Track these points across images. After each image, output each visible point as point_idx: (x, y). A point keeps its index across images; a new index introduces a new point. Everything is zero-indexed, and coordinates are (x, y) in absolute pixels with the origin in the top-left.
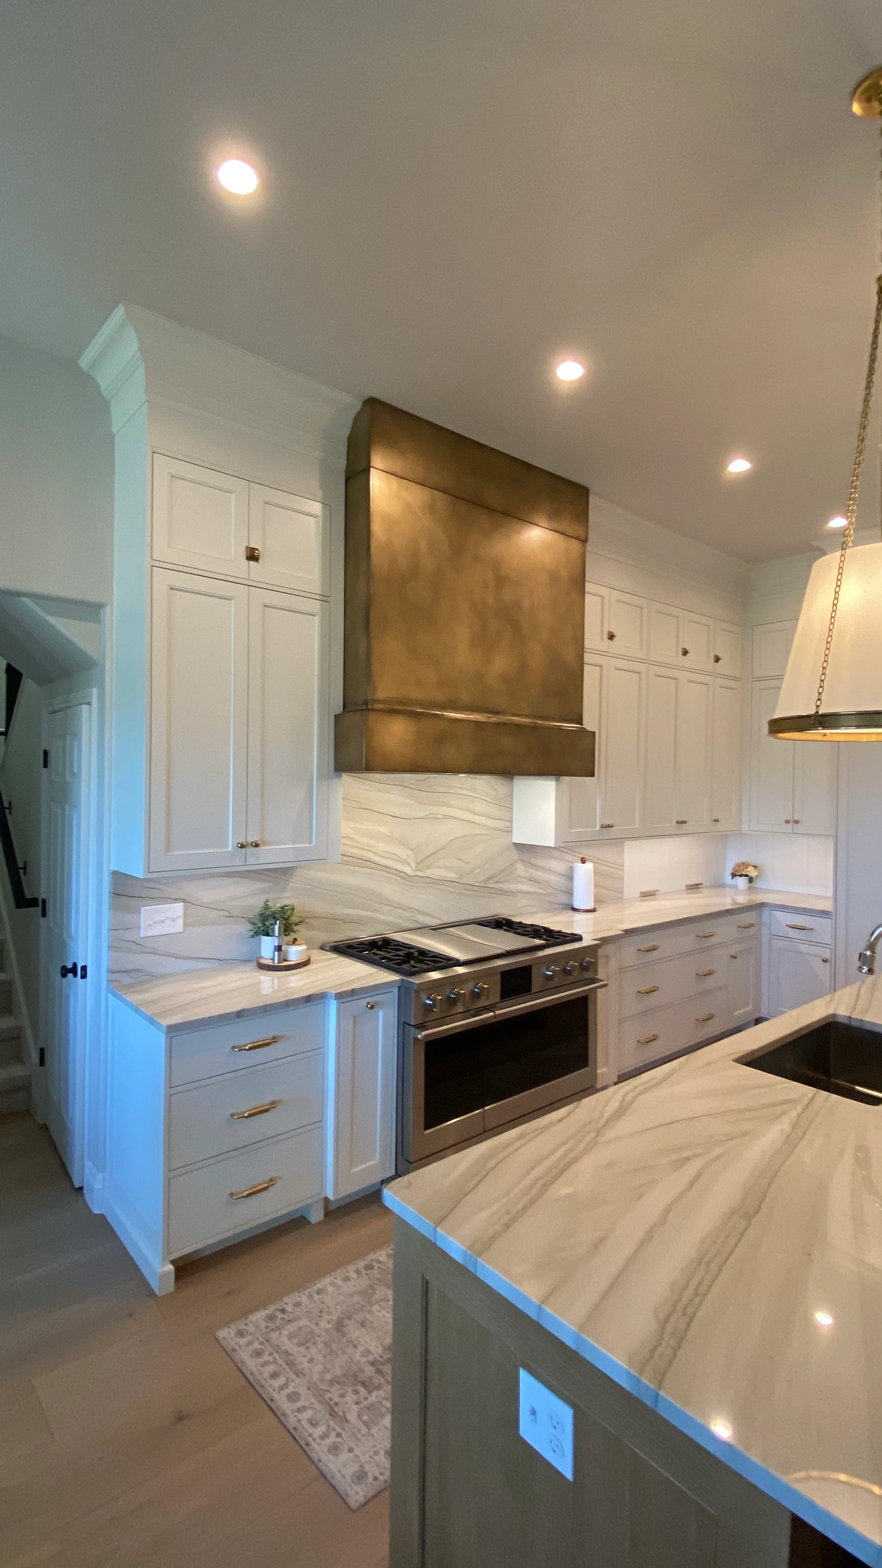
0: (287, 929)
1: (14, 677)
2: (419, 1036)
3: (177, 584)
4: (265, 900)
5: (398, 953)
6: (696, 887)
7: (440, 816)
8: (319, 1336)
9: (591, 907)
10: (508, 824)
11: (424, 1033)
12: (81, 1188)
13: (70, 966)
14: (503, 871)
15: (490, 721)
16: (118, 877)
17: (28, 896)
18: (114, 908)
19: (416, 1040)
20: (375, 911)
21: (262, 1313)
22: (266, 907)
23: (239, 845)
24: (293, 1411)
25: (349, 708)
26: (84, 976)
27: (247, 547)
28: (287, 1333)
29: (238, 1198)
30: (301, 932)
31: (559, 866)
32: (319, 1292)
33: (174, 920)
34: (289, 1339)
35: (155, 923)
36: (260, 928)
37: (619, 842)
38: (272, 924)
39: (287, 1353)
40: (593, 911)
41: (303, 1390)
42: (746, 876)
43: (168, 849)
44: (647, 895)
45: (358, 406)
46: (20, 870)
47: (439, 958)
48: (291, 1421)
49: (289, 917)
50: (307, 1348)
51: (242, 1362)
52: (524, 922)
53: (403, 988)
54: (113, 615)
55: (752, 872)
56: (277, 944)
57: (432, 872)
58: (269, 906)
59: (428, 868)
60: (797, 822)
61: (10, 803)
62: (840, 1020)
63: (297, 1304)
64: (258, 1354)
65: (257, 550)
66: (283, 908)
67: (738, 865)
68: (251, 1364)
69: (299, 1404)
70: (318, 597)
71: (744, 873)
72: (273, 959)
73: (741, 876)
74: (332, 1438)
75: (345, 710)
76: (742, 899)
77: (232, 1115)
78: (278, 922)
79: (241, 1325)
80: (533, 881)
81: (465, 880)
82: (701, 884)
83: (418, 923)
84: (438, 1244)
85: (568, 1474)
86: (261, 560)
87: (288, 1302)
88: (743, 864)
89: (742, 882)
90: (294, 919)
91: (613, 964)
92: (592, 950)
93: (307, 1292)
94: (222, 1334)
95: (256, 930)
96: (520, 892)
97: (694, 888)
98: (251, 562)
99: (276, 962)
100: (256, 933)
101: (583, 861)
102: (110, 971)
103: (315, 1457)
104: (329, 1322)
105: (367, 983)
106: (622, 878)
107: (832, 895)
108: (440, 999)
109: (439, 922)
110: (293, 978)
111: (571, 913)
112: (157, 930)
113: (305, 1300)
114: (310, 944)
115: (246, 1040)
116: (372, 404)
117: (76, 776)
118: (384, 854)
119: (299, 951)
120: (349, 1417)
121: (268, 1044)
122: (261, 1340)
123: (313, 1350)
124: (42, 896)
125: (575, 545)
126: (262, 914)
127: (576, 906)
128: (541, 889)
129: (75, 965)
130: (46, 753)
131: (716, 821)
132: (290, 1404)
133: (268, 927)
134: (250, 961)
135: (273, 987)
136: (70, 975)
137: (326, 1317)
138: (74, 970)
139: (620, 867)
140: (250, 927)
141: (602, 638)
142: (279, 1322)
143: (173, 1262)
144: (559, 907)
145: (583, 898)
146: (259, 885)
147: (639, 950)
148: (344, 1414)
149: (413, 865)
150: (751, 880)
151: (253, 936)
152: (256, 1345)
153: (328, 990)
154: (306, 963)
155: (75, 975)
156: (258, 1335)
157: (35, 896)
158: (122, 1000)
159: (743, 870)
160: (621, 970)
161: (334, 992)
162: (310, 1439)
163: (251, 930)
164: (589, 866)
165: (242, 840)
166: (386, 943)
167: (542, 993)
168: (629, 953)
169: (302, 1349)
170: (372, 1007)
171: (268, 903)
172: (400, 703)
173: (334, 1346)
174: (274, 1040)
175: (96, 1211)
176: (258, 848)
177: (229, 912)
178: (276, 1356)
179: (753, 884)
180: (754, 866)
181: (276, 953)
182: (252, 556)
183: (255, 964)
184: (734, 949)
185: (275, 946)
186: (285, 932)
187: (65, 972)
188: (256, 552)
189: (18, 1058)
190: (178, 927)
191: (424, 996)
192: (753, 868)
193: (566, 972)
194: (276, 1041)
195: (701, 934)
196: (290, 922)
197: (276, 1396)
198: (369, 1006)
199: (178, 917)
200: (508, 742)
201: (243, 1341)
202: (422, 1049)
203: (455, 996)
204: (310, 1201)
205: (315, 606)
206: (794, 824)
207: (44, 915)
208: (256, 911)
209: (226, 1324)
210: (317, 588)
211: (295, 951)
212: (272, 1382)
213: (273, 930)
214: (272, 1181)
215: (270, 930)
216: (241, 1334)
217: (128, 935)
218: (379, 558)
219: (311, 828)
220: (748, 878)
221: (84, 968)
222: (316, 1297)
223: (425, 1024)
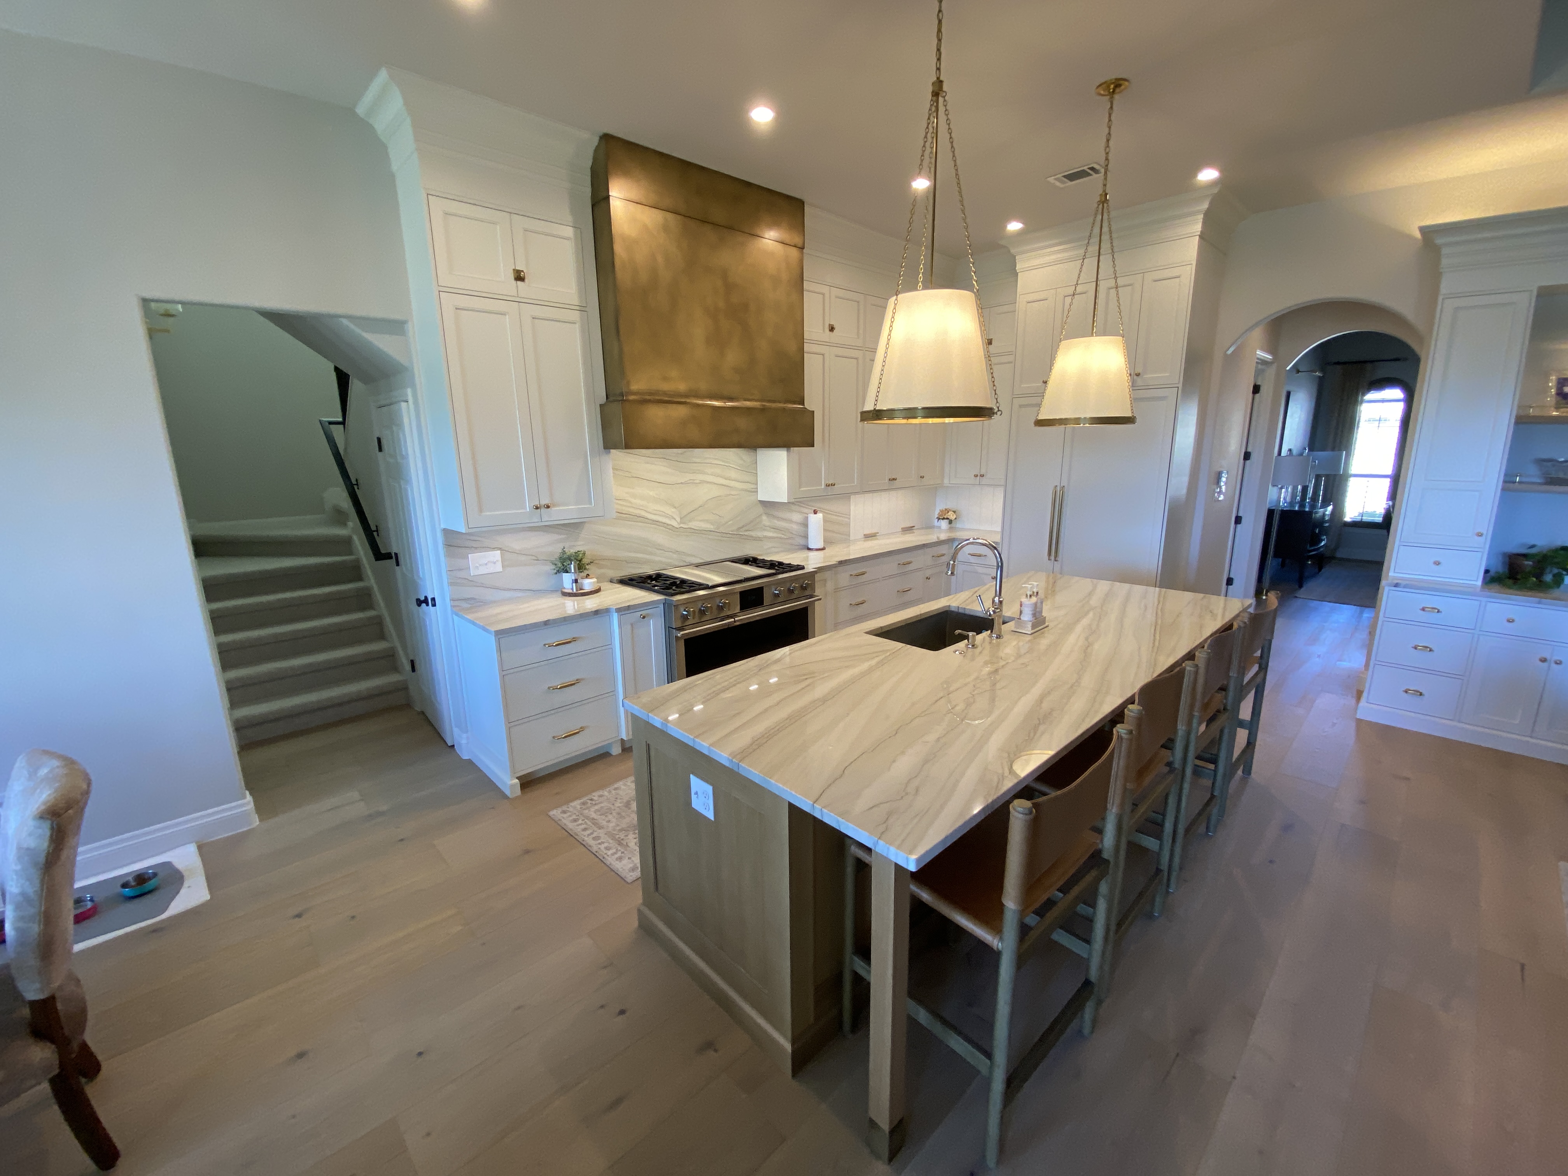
0: (581, 567)
1: (343, 380)
2: (679, 635)
3: (462, 305)
4: (563, 548)
5: (665, 582)
6: (911, 529)
7: (698, 481)
8: (614, 810)
9: (821, 546)
10: (753, 486)
11: (682, 633)
12: (453, 746)
13: (423, 598)
14: (752, 522)
15: (725, 406)
16: (448, 533)
17: (383, 551)
18: (449, 555)
19: (677, 637)
20: (651, 553)
21: (579, 802)
22: (564, 552)
23: (535, 507)
24: (595, 845)
25: (611, 399)
26: (434, 605)
27: (514, 270)
28: (594, 810)
29: (558, 739)
30: (592, 569)
31: (797, 517)
32: (616, 789)
33: (495, 563)
34: (595, 813)
35: (480, 565)
36: (560, 568)
37: (846, 496)
38: (569, 564)
39: (593, 819)
40: (823, 549)
41: (602, 835)
42: (947, 519)
43: (481, 510)
44: (868, 537)
45: (595, 141)
46: (374, 533)
47: (695, 584)
48: (594, 849)
49: (582, 559)
50: (606, 816)
51: (565, 825)
52: (766, 559)
53: (667, 605)
54: (414, 329)
55: (952, 516)
56: (574, 578)
57: (694, 525)
58: (566, 552)
59: (690, 521)
60: (982, 476)
61: (357, 480)
62: (953, 609)
63: (601, 796)
64: (575, 820)
65: (523, 271)
66: (576, 553)
67: (941, 511)
68: (570, 826)
69: (600, 841)
70: (578, 308)
71: (946, 517)
72: (572, 589)
73: (944, 519)
74: (619, 854)
75: (608, 400)
76: (943, 536)
77: (549, 688)
78: (573, 562)
79: (564, 808)
80: (775, 529)
81: (722, 530)
82: (914, 527)
83: (685, 561)
84: (650, 722)
85: (713, 819)
86: (526, 280)
87: (595, 795)
88: (946, 509)
89: (944, 524)
90: (585, 561)
91: (830, 586)
92: (812, 575)
93: (608, 789)
94: (551, 813)
95: (558, 569)
96: (766, 537)
97: (909, 529)
98: (519, 283)
99: (575, 590)
100: (558, 571)
101: (815, 512)
102: (452, 600)
103: (608, 863)
104: (620, 803)
105: (641, 601)
106: (848, 525)
107: (1000, 530)
108: (693, 611)
109: (703, 561)
110: (587, 601)
111: (806, 551)
112: (483, 571)
113: (606, 793)
114: (600, 579)
115: (554, 640)
116: (606, 138)
117: (405, 457)
118: (655, 512)
119: (591, 583)
120: (630, 845)
121: (569, 642)
122: (577, 814)
123: (610, 817)
124: (394, 550)
125: (794, 253)
126: (561, 557)
127: (810, 547)
128: (783, 534)
129: (426, 598)
130: (379, 440)
131: (922, 477)
132: (593, 842)
133: (566, 566)
134: (557, 591)
135: (574, 608)
136: (424, 605)
137: (619, 801)
138: (426, 601)
139: (848, 516)
140: (554, 567)
141: (824, 330)
142: (589, 805)
143: (517, 778)
144: (797, 547)
145: (815, 540)
146: (556, 537)
147: (851, 575)
148: (627, 844)
149: (678, 520)
150: (951, 522)
151: (556, 573)
152: (574, 817)
153: (611, 607)
154: (598, 591)
155: (427, 605)
156: (575, 812)
157: (388, 551)
158: (463, 618)
159: (945, 515)
160: (837, 590)
161: (615, 608)
162: (605, 856)
163: (555, 569)
164: (820, 515)
165: (537, 503)
166: (658, 577)
167: (771, 605)
168: (844, 577)
169: (603, 817)
170: (644, 617)
171: (564, 550)
172: (650, 394)
173: (623, 814)
174: (574, 640)
175: (465, 757)
176: (549, 509)
177: (536, 557)
178: (586, 821)
179: (953, 525)
180: (953, 511)
181: (574, 584)
182: (519, 277)
183: (559, 593)
184: (928, 573)
185: (573, 580)
186: (579, 569)
187: (419, 603)
188: (522, 273)
189: (395, 668)
190: (499, 568)
191: (682, 609)
192: (953, 513)
193: (791, 591)
194: (575, 640)
195: (901, 563)
196: (583, 563)
197: (586, 839)
198: (642, 617)
199: (497, 561)
200: (742, 423)
201: (565, 816)
202: (682, 643)
203: (704, 609)
204: (610, 742)
205: (575, 316)
206: (981, 477)
207: (398, 564)
208: (557, 556)
209: (556, 807)
210: (575, 301)
211: (588, 583)
212: (583, 833)
213: (570, 568)
214: (582, 729)
215: (568, 569)
216: (564, 812)
217: (462, 574)
218: (622, 275)
219: (589, 492)
220: (948, 520)
221: (433, 599)
222: (613, 792)
223: (684, 627)
